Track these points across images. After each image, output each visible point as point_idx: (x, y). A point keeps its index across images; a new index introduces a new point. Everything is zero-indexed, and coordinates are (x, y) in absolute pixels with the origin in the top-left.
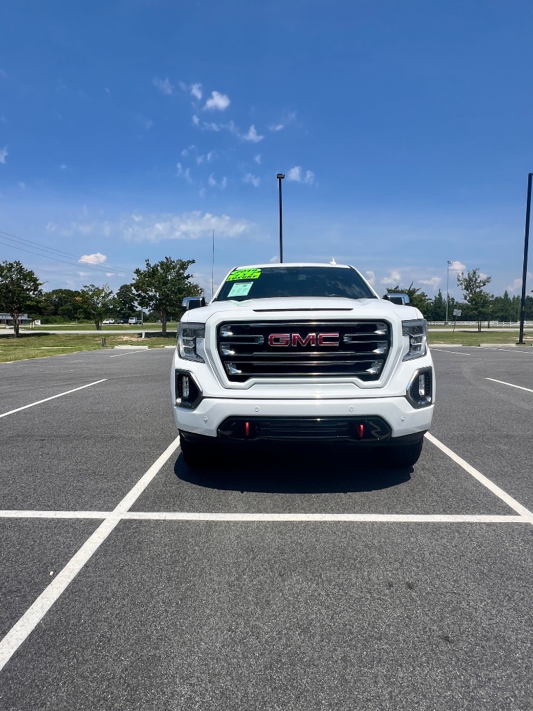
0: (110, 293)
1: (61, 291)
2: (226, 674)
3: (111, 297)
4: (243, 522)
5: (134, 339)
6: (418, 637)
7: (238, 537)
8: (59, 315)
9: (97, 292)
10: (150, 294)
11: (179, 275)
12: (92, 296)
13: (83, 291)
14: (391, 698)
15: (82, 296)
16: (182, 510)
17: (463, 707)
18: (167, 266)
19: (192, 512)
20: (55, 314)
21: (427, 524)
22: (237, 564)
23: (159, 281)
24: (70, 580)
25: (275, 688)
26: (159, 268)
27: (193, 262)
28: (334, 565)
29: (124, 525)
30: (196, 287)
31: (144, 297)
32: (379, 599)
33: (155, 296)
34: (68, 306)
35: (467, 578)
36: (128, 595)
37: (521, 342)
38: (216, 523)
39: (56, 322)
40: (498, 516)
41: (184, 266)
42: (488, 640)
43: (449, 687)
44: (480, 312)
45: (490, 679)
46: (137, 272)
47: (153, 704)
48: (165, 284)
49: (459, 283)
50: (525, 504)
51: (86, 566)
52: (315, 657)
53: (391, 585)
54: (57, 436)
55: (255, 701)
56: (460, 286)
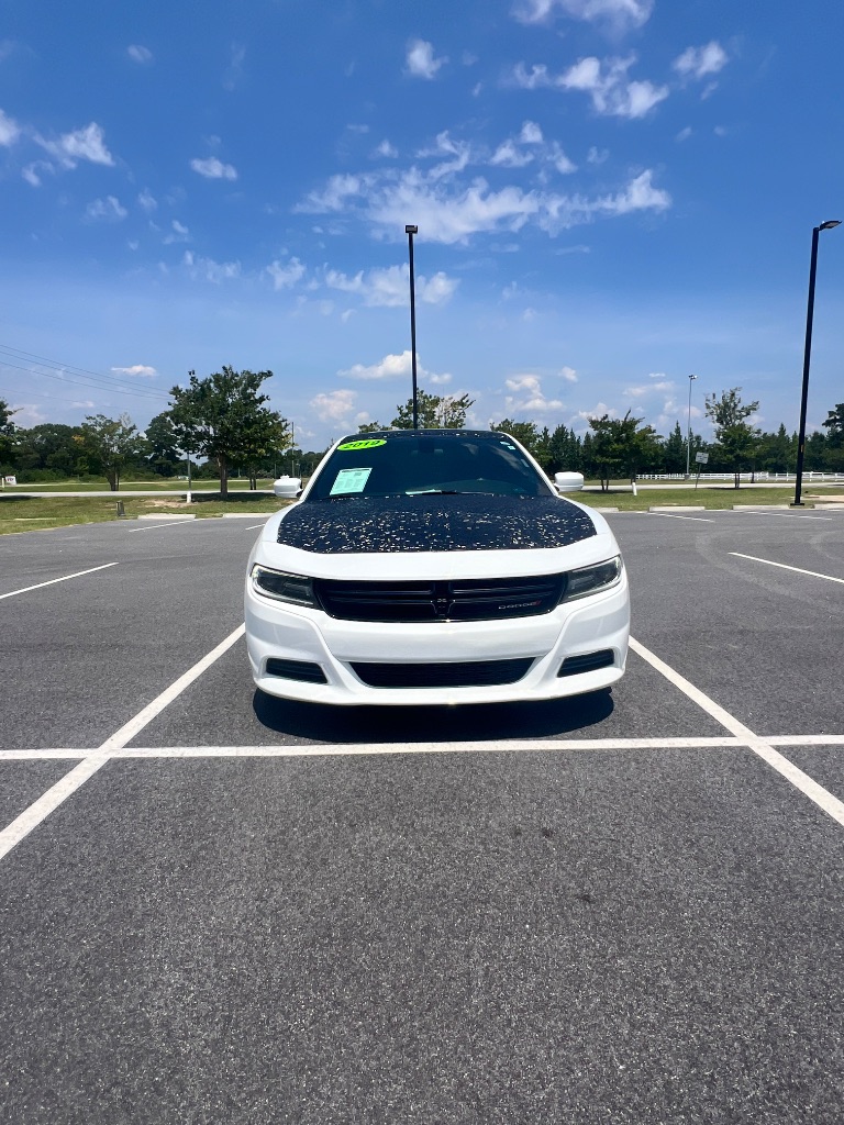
0: (131, 429)
1: (49, 427)
2: (243, 956)
3: (133, 436)
4: (306, 757)
5: (172, 505)
6: (543, 898)
7: (295, 777)
8: (49, 468)
9: (110, 427)
10: (199, 428)
11: (246, 397)
12: (102, 433)
13: (85, 425)
14: (486, 974)
15: (85, 434)
16: (211, 743)
17: (589, 980)
18: (225, 381)
19: (227, 745)
20: (41, 465)
21: (592, 752)
22: (285, 813)
23: (212, 407)
24: (14, 843)
25: (315, 969)
26: (212, 385)
27: (269, 374)
28: (437, 810)
29: (115, 766)
30: (275, 416)
31: (188, 435)
32: (497, 851)
33: (207, 433)
34: (63, 452)
35: (635, 820)
36: (105, 859)
37: (798, 502)
38: (264, 760)
39: (42, 480)
40: (702, 739)
41: (253, 381)
42: (648, 897)
43: (575, 958)
44: (737, 457)
45: (637, 946)
46: (176, 391)
47: (122, 998)
48: (223, 411)
49: (707, 411)
50: (746, 722)
51: (44, 822)
52: (383, 929)
53: (518, 833)
54: (22, 646)
55: (281, 987)
56: (710, 417)
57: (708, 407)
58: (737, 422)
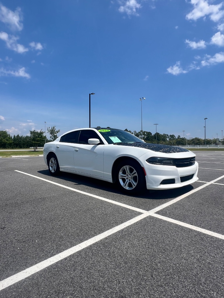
56: (49, 133)
57: (48, 130)
58: (55, 134)
